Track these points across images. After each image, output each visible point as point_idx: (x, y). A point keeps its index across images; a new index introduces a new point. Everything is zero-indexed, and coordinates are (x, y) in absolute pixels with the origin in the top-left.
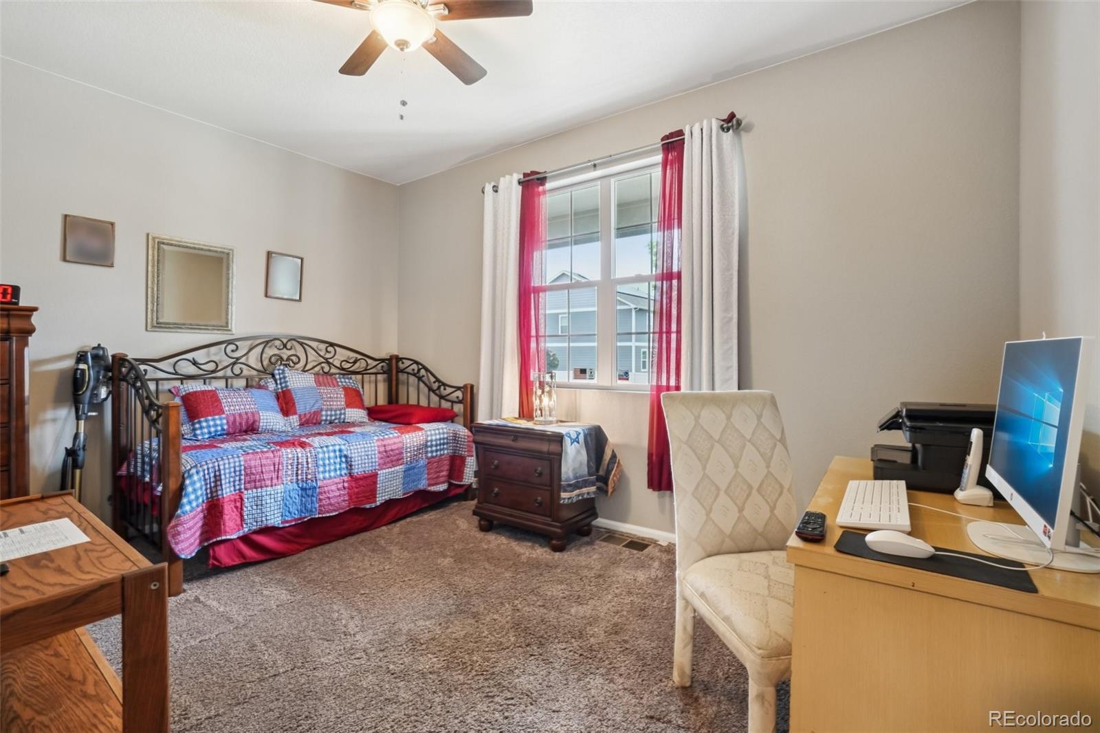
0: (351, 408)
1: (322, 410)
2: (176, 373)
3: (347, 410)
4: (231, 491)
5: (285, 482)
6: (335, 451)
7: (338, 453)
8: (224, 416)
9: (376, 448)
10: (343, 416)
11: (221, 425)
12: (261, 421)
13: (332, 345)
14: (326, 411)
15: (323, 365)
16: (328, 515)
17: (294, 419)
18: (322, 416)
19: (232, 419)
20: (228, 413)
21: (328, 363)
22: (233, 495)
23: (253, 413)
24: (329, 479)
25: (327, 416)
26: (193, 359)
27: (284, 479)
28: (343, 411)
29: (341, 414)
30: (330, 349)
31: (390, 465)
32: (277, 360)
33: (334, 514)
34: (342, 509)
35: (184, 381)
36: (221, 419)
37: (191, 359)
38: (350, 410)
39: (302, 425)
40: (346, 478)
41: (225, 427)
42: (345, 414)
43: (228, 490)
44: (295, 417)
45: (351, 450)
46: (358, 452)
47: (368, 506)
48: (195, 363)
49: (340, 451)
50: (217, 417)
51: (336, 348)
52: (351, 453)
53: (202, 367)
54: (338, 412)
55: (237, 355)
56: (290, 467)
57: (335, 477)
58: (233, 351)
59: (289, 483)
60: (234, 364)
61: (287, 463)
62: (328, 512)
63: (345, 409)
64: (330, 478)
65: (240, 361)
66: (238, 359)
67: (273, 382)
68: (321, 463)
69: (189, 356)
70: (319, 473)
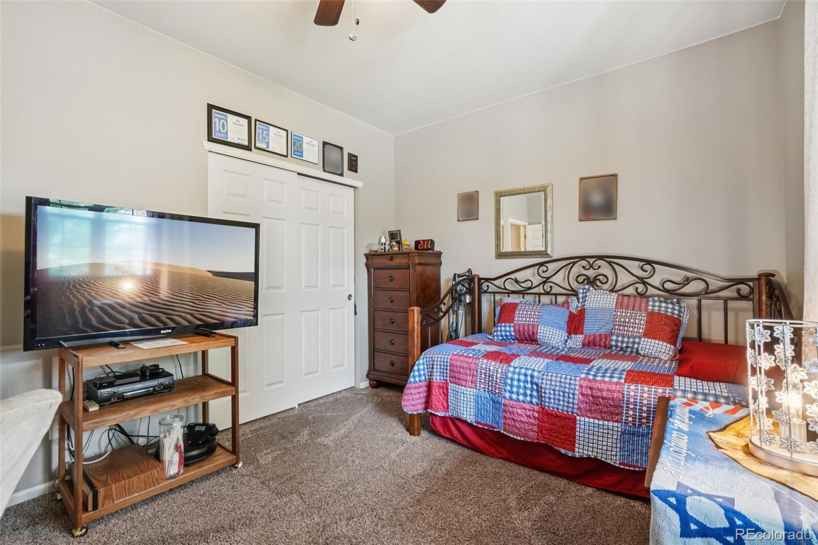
0: (650, 338)
1: (611, 334)
2: (505, 289)
3: (643, 339)
4: (441, 379)
5: (478, 388)
6: (526, 375)
7: (529, 379)
8: (512, 324)
9: (577, 388)
10: (636, 346)
11: (509, 331)
12: (539, 334)
13: (649, 262)
14: (618, 336)
15: (637, 285)
16: (512, 436)
17: (580, 338)
18: (611, 340)
19: (517, 328)
20: (516, 322)
21: (644, 283)
22: (442, 382)
23: (533, 325)
24: (516, 401)
25: (617, 341)
26: (516, 278)
27: (478, 385)
28: (637, 340)
29: (634, 343)
30: (648, 267)
31: (598, 416)
32: (585, 280)
33: (519, 438)
34: (529, 438)
35: (510, 295)
36: (510, 327)
37: (514, 278)
38: (646, 340)
39: (584, 345)
40: (536, 408)
41: (513, 334)
42: (639, 343)
43: (438, 377)
44: (581, 336)
45: (542, 379)
46: (551, 384)
47: (563, 451)
48: (517, 281)
49: (532, 376)
50: (508, 324)
51: (655, 265)
52: (542, 383)
53: (521, 284)
54: (631, 340)
55: (546, 275)
56: (483, 376)
57: (524, 402)
58: (544, 272)
59: (482, 390)
60: (545, 282)
61: (481, 372)
62: (512, 433)
63: (640, 338)
64: (518, 400)
65: (549, 280)
66: (548, 278)
67: (576, 301)
68: (509, 381)
69: (513, 276)
70: (505, 391)
